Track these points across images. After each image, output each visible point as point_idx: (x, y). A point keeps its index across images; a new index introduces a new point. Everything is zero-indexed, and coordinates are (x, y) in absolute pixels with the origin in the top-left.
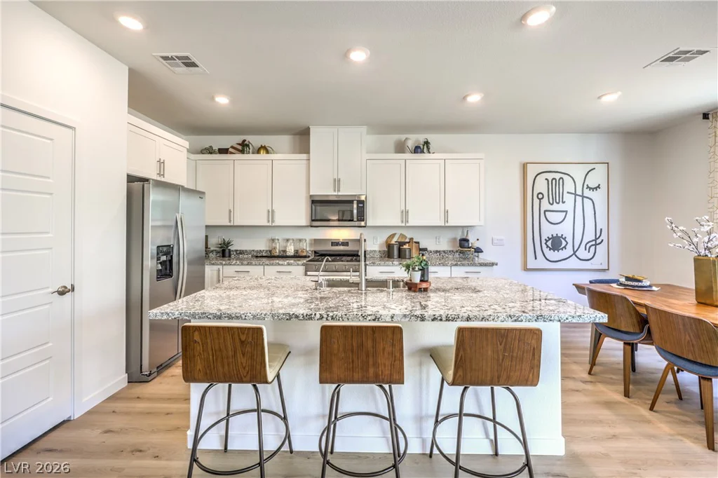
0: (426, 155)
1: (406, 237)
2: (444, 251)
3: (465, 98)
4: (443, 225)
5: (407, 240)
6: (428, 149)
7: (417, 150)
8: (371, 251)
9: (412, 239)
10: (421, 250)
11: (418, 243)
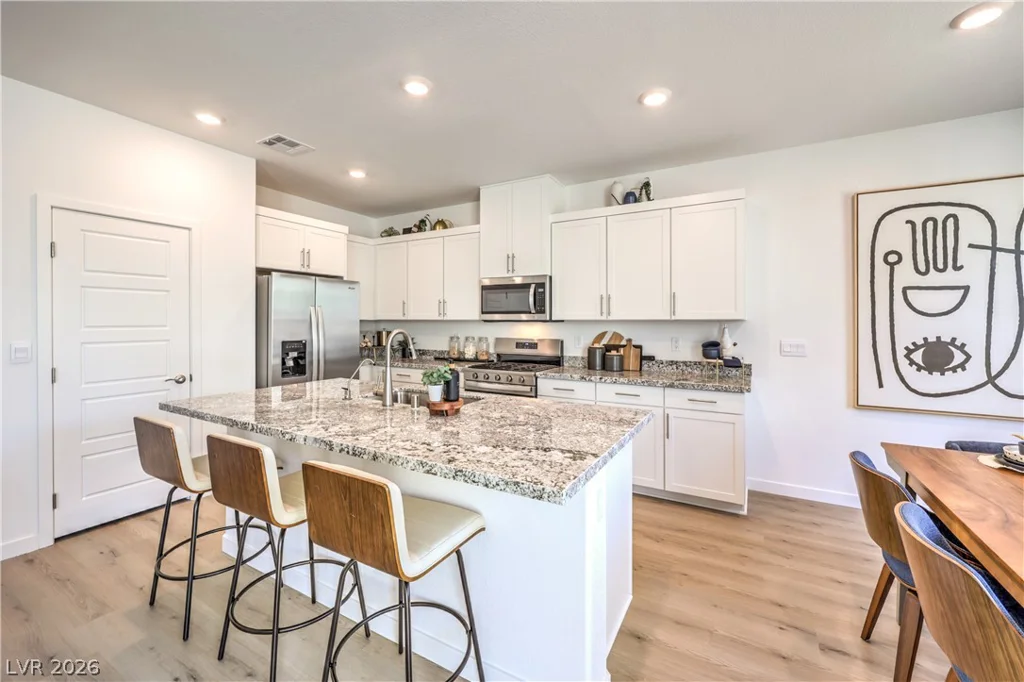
0: (644, 205)
1: (622, 338)
2: (685, 363)
3: (640, 101)
4: (668, 318)
5: (624, 343)
6: (648, 195)
7: (629, 198)
8: (571, 358)
9: (629, 340)
10: (643, 358)
11: (640, 347)
